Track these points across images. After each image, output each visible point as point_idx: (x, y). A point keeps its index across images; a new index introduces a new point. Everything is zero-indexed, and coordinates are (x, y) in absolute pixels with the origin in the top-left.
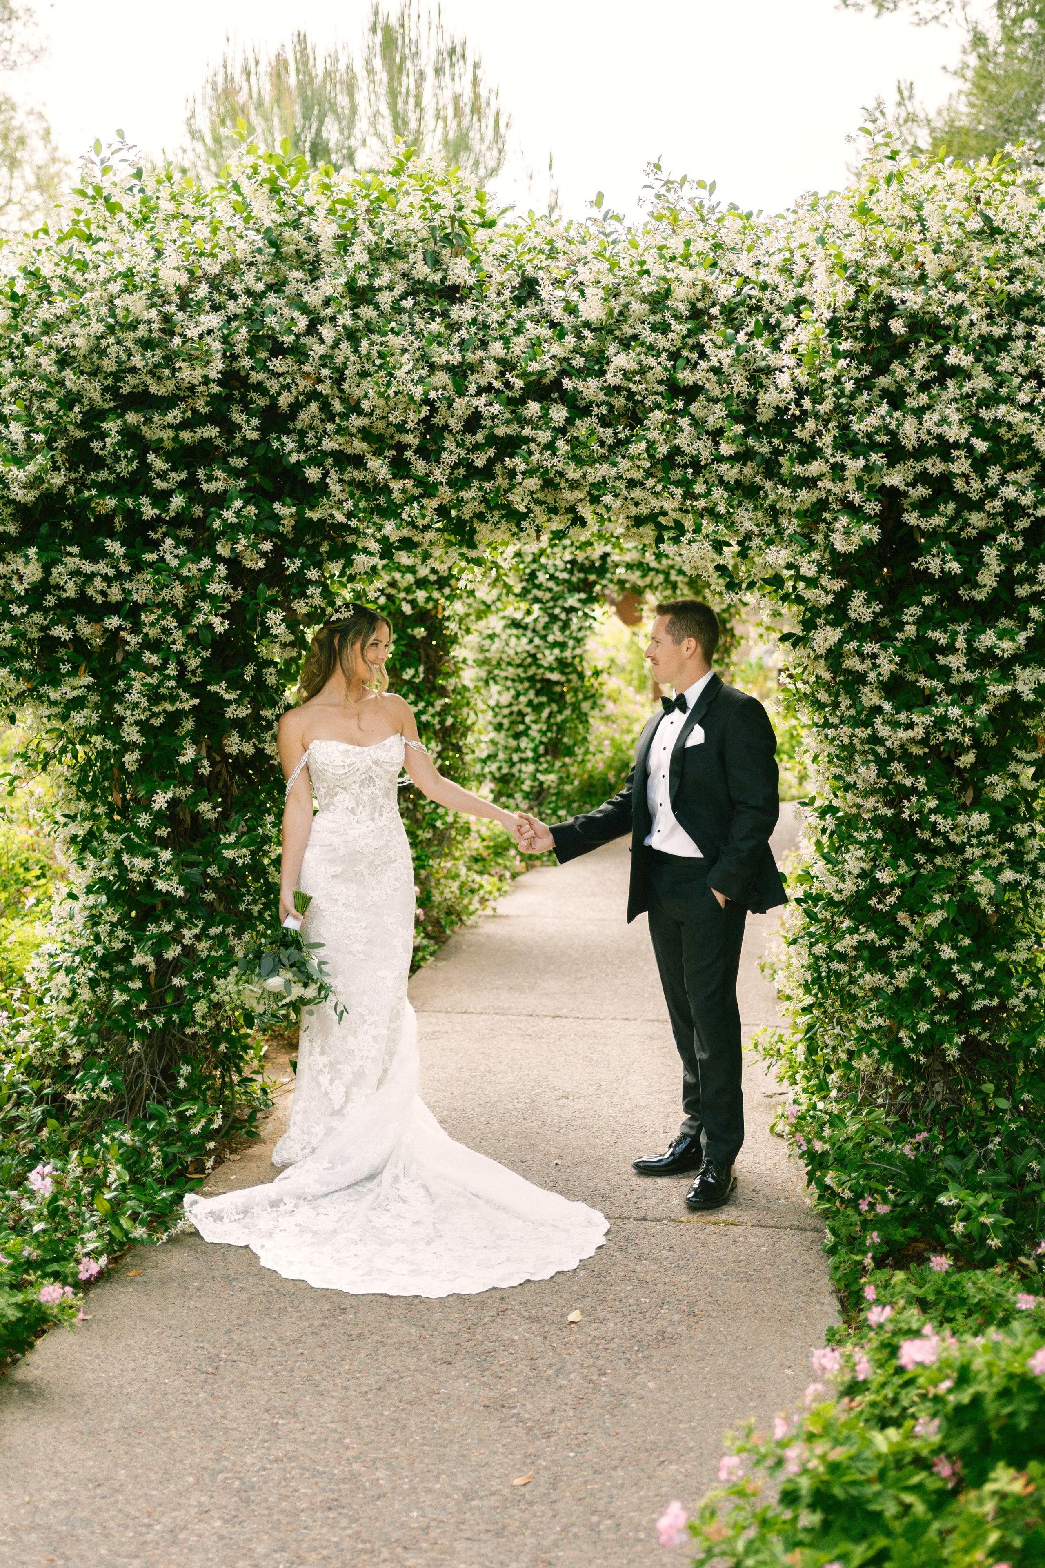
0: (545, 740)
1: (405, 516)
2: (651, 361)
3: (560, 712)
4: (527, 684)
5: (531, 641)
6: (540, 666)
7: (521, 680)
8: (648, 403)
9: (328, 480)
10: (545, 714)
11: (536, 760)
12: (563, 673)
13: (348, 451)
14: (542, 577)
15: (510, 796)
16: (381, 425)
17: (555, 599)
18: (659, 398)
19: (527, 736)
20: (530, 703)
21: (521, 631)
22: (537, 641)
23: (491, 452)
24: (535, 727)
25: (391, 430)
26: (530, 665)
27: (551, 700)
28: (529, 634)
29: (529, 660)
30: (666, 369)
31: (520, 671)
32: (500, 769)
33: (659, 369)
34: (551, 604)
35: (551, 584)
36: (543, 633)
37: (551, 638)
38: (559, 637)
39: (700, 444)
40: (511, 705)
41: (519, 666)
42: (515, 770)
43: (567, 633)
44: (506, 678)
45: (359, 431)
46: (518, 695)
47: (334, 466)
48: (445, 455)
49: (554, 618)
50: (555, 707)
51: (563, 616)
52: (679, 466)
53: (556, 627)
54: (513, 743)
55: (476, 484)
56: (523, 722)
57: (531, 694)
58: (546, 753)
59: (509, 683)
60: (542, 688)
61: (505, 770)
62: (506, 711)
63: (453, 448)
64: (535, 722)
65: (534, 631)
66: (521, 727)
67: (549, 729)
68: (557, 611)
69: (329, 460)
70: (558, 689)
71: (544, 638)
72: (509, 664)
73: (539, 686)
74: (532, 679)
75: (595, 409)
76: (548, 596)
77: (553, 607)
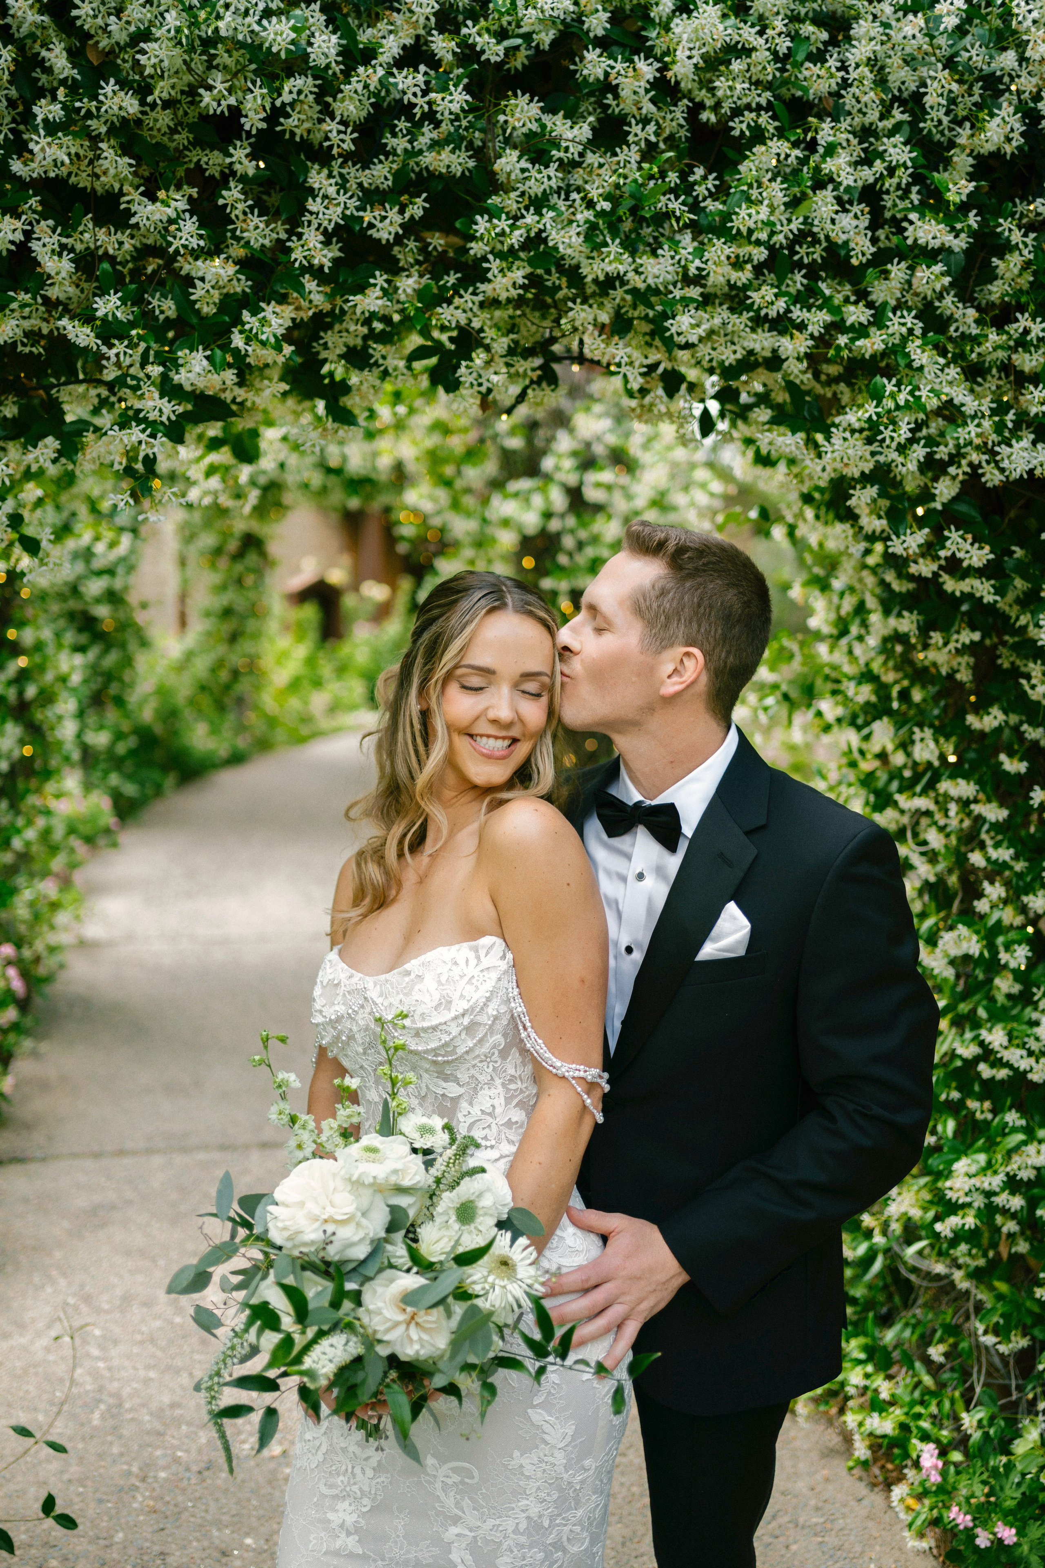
1: (238, 341)
2: (748, 35)
8: (740, 127)
9: (35, 245)
13: (83, 181)
16: (164, 119)
18: (764, 119)
23: (417, 208)
25: (183, 138)
30: (776, 56)
33: (762, 55)
39: (846, 221)
45: (113, 131)
47: (44, 216)
48: (313, 205)
52: (800, 265)
55: (380, 279)
63: (332, 191)
69: (34, 202)
75: (636, 129)
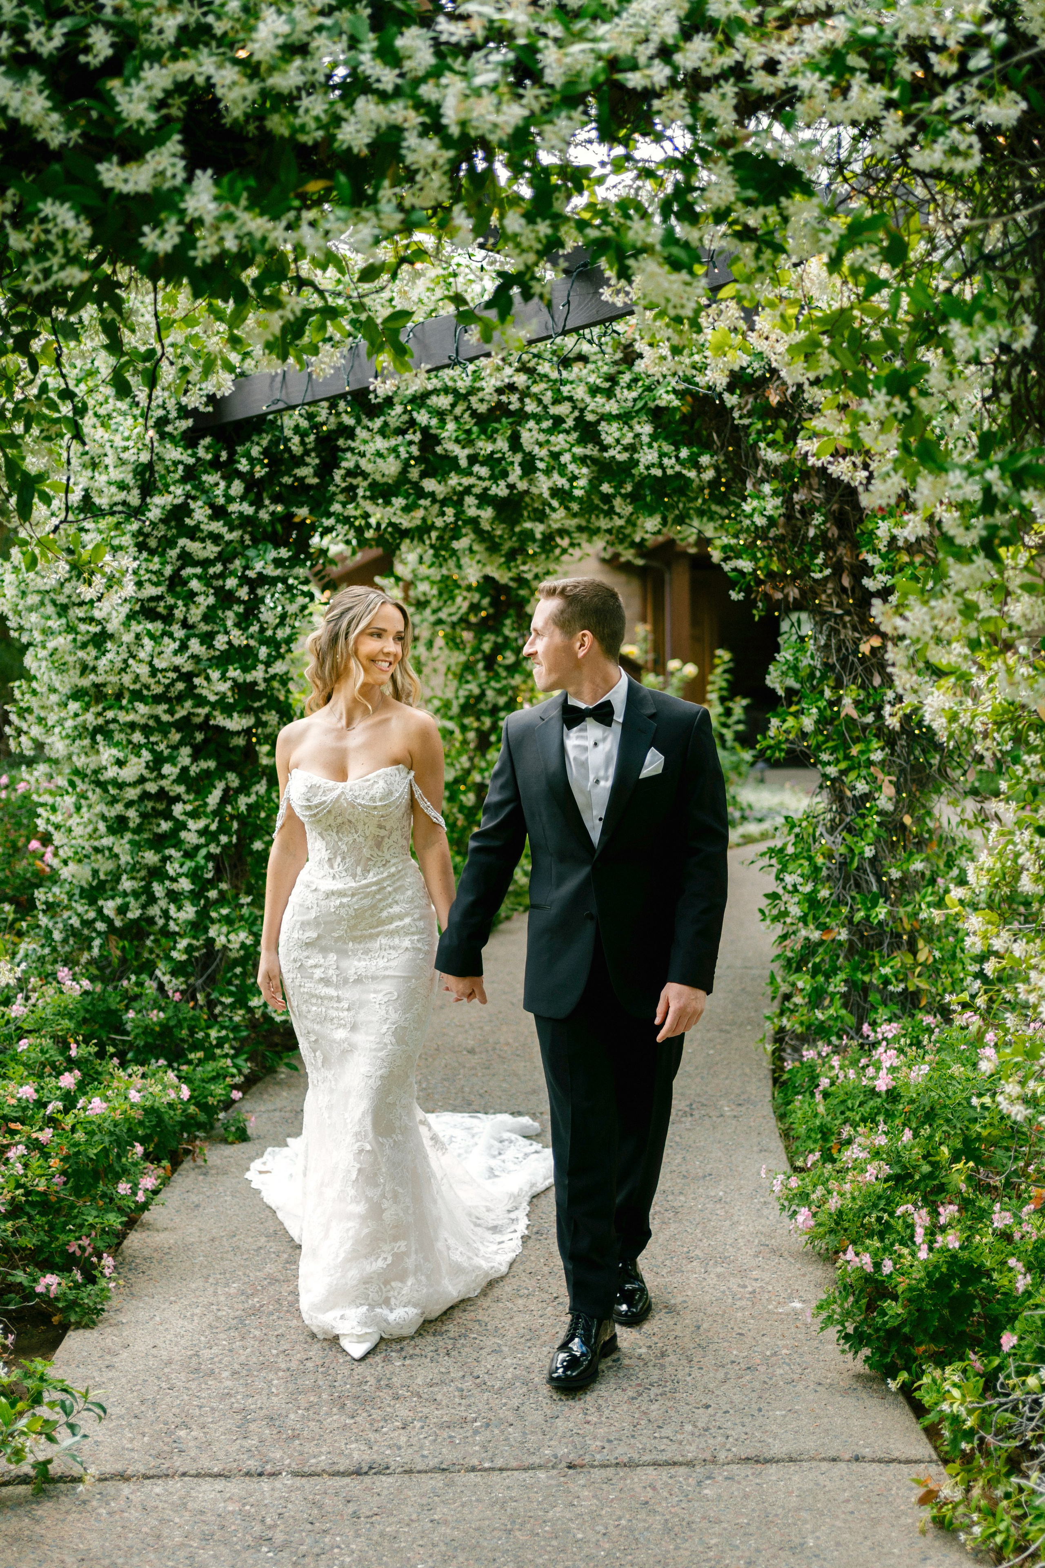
0: (214, 849)
3: (244, 789)
4: (175, 737)
5: (183, 647)
6: (201, 701)
7: (163, 728)
10: (214, 798)
11: (196, 896)
12: (247, 710)
14: (200, 513)
15: (148, 968)
17: (224, 558)
19: (178, 844)
20: (183, 776)
21: (157, 627)
22: (195, 646)
24: (195, 825)
26: (180, 698)
27: (224, 767)
28: (179, 633)
29: (180, 686)
31: (160, 709)
32: (122, 910)
34: (219, 568)
35: (217, 526)
36: (204, 628)
37: (220, 642)
38: (238, 638)
40: (142, 780)
41: (157, 699)
42: (154, 911)
43: (254, 629)
44: (133, 726)
46: (158, 761)
49: (226, 598)
50: (233, 779)
51: (243, 593)
53: (230, 617)
54: (151, 857)
56: (168, 815)
57: (185, 755)
58: (219, 876)
59: (138, 737)
60: (205, 741)
61: (134, 914)
62: (132, 793)
64: (194, 815)
65: (185, 624)
66: (165, 826)
67: (223, 829)
68: (231, 583)
70: (240, 741)
71: (207, 639)
72: (137, 696)
73: (199, 737)
74: (185, 725)
76: (211, 550)
77: (222, 576)
